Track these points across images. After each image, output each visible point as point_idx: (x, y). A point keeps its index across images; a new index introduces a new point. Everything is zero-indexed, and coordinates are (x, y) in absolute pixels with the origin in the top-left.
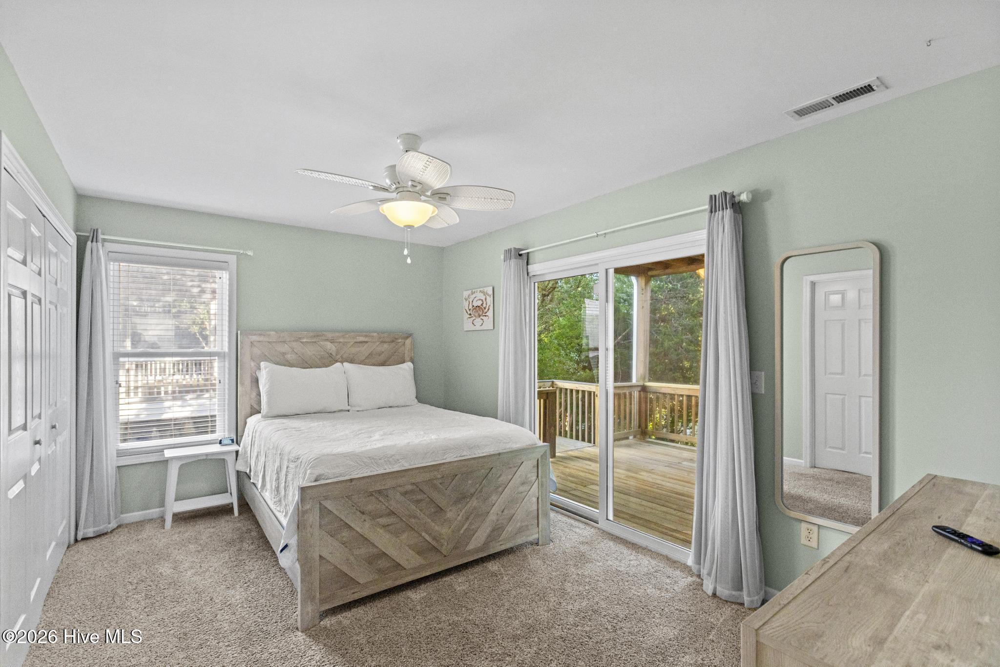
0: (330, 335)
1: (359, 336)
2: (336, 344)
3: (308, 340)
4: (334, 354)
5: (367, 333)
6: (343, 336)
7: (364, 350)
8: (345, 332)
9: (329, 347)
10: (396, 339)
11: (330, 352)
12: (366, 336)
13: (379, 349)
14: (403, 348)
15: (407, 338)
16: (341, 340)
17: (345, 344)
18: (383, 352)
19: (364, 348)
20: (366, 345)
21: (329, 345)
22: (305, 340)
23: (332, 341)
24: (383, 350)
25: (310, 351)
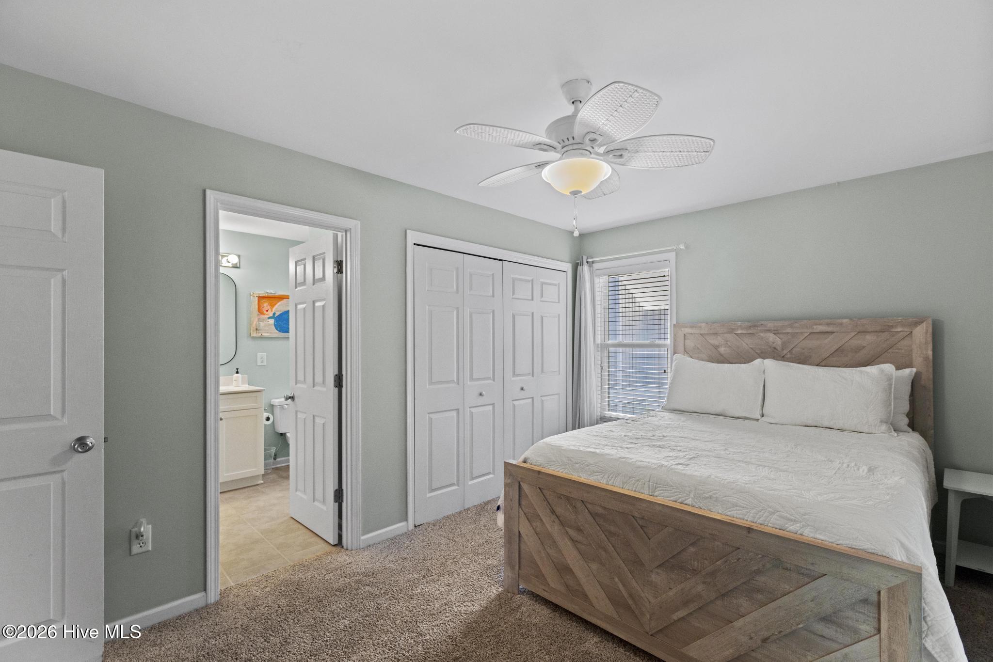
0: (770, 325)
1: (816, 325)
2: (781, 336)
3: (744, 332)
4: (779, 348)
5: (832, 320)
6: (791, 326)
7: (829, 344)
8: (794, 320)
9: (771, 339)
10: (892, 326)
11: (774, 345)
12: (828, 324)
13: (858, 342)
14: (906, 342)
15: (917, 324)
16: (789, 330)
17: (794, 335)
18: (864, 347)
19: (826, 341)
20: (831, 337)
21: (771, 337)
22: (739, 332)
23: (776, 332)
24: (865, 345)
25: (746, 344)
